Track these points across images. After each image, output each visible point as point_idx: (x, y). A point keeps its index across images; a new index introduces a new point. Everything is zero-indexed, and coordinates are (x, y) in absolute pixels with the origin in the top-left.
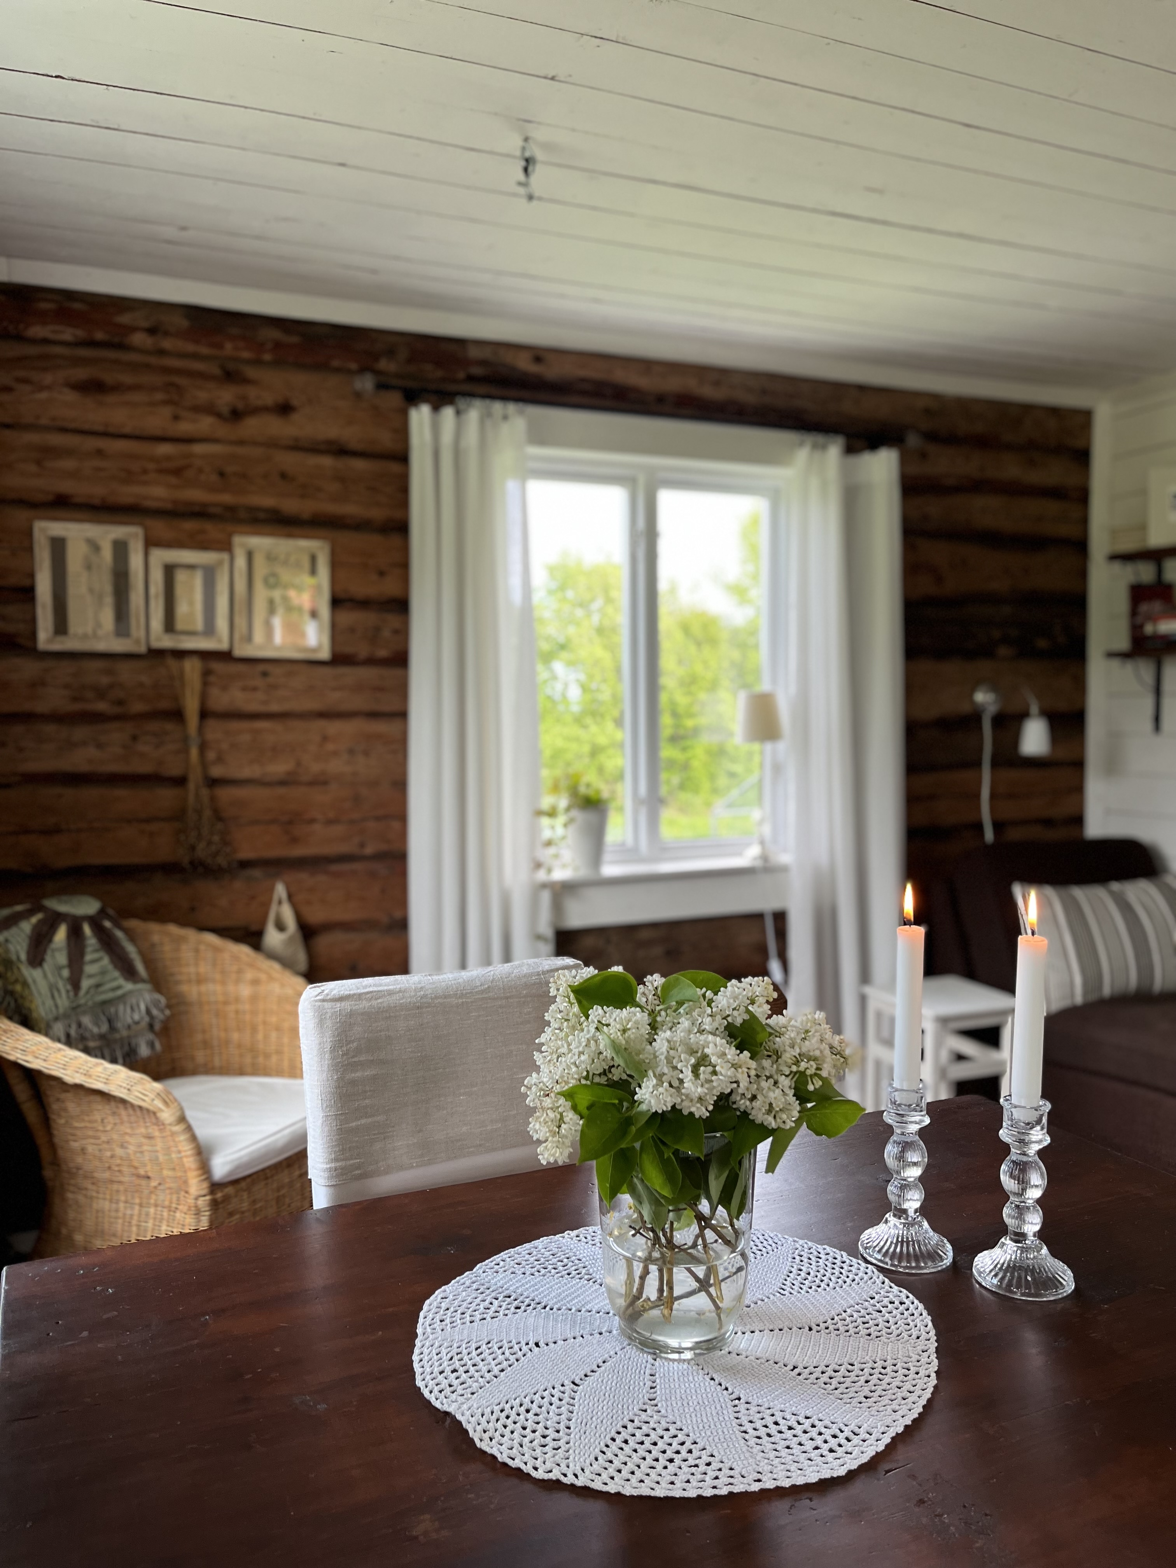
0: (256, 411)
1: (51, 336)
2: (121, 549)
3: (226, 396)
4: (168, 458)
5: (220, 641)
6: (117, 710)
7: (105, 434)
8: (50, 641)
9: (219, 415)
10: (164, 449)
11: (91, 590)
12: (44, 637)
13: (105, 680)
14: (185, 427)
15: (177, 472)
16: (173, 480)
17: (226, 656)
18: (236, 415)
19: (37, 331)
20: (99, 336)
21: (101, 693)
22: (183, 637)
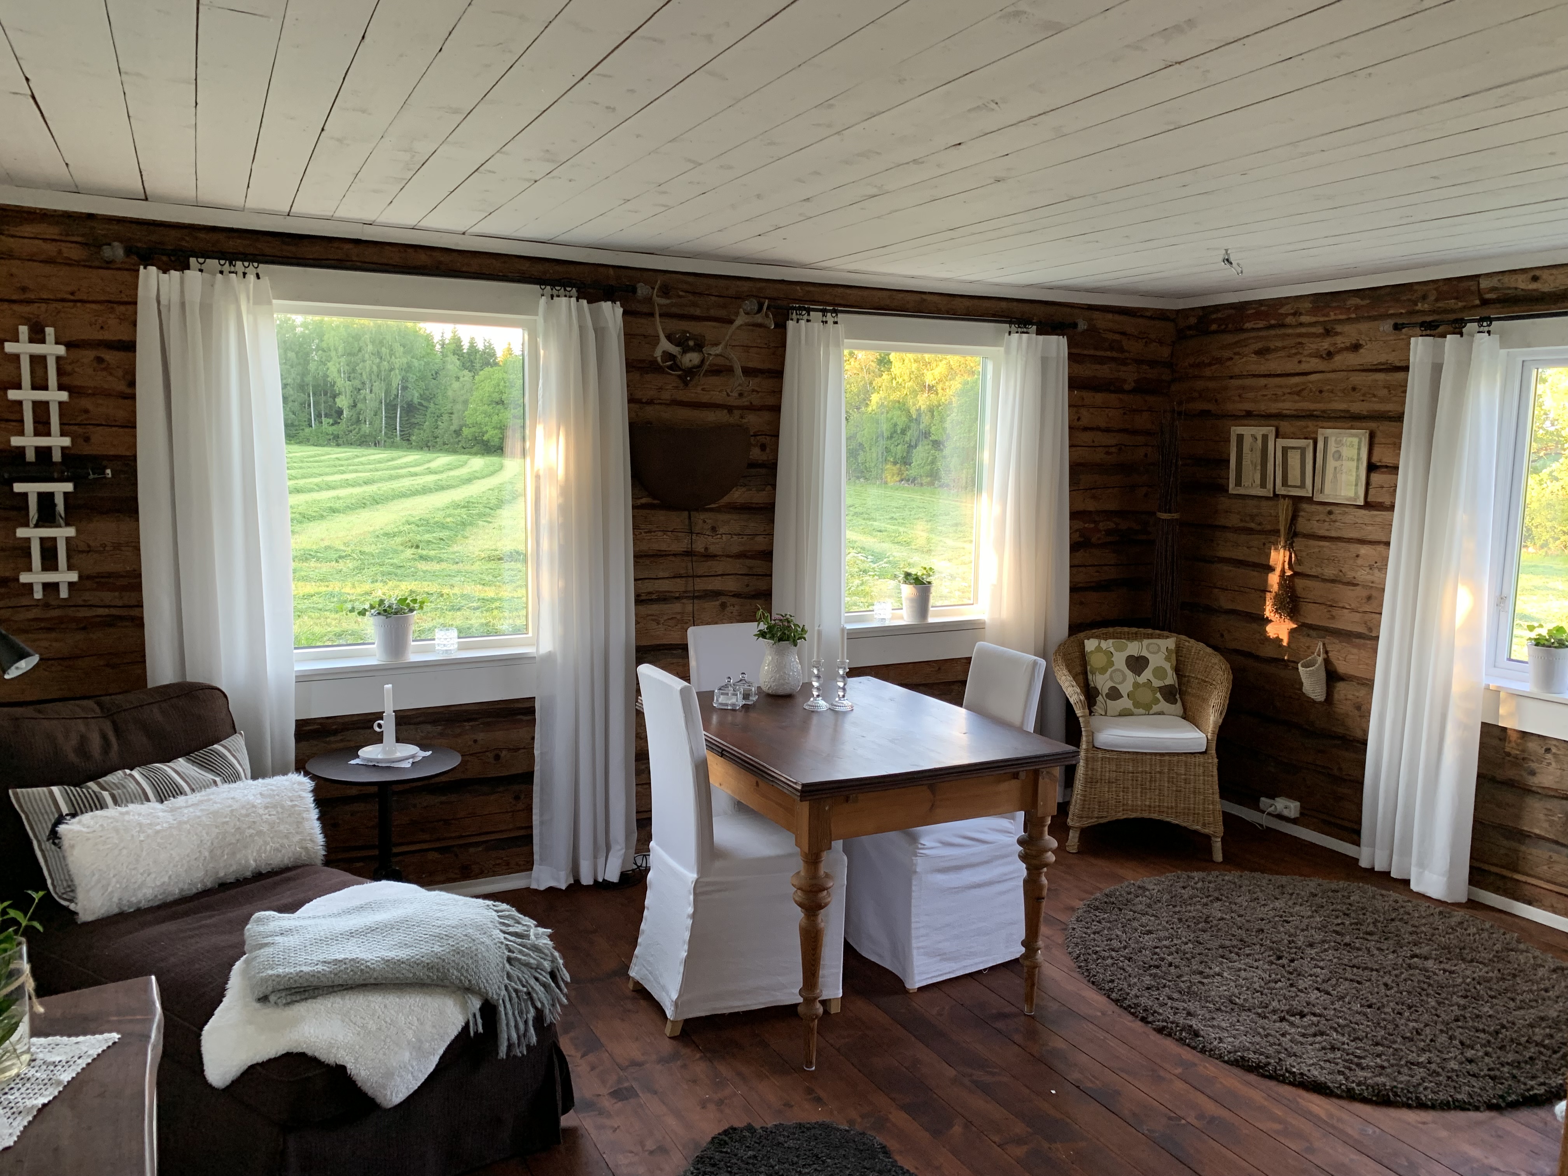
0: (1340, 351)
1: (1255, 326)
2: (1265, 438)
3: (1326, 344)
4: (1297, 385)
5: (1308, 492)
6: (1259, 528)
7: (1269, 376)
8: (1233, 489)
9: (1321, 357)
10: (1297, 380)
11: (1252, 462)
12: (1232, 489)
13: (1255, 511)
14: (1305, 367)
15: (1298, 393)
16: (1297, 398)
17: (1310, 500)
18: (1330, 355)
19: (1248, 325)
20: (1273, 322)
21: (1252, 517)
22: (1290, 489)
